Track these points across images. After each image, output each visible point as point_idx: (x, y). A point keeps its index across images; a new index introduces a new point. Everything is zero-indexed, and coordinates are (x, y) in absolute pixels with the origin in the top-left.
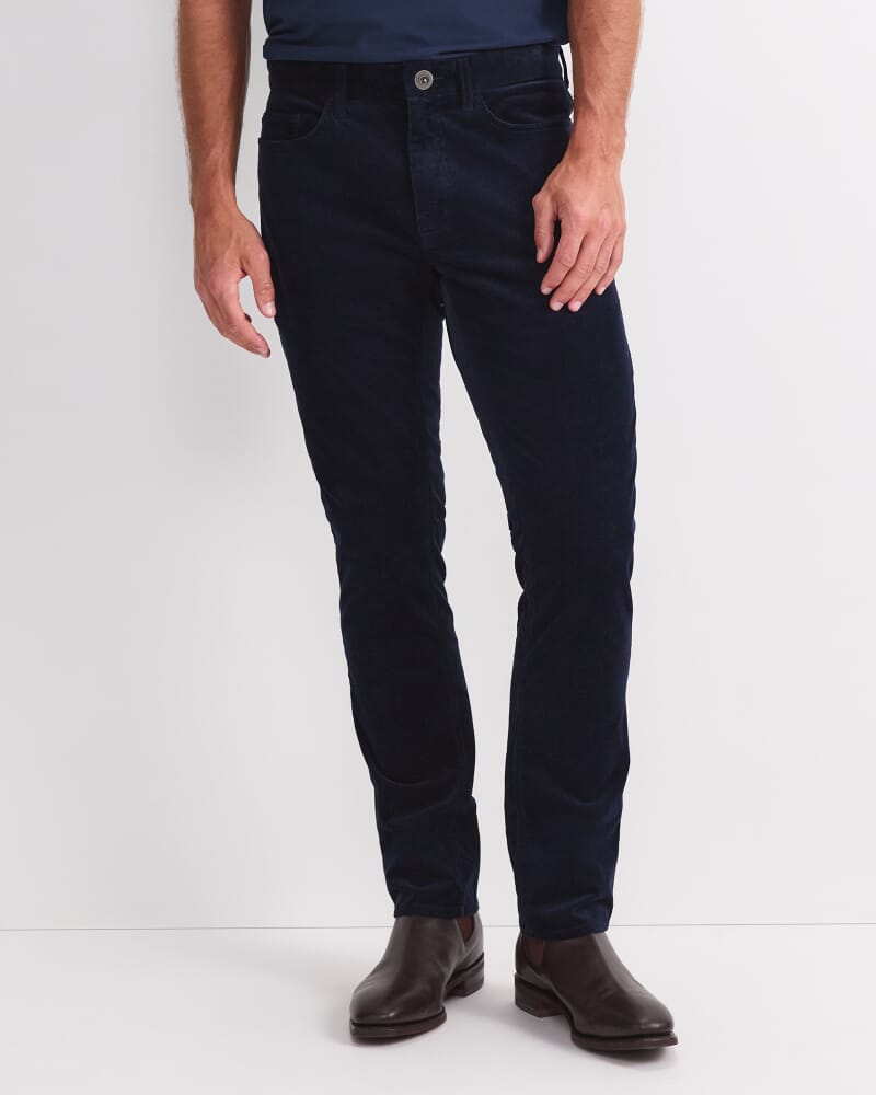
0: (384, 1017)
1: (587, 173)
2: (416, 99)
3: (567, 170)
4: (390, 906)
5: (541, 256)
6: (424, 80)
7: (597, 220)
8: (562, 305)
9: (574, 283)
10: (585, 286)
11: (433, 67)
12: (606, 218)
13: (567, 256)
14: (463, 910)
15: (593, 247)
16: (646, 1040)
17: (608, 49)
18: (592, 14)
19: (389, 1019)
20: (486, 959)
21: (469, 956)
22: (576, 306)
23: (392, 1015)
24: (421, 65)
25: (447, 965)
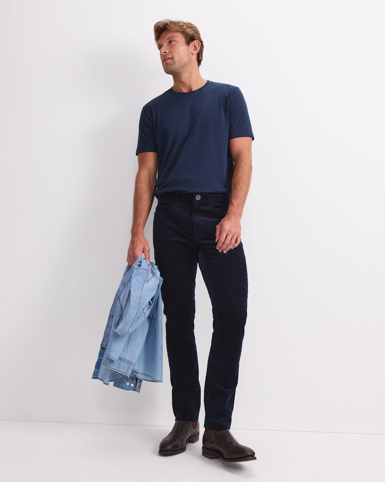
0: (167, 448)
1: (229, 219)
2: (196, 202)
3: (225, 219)
4: (175, 418)
5: (216, 240)
6: (198, 198)
7: (230, 230)
8: (221, 251)
9: (224, 247)
10: (228, 248)
11: (201, 194)
12: (233, 230)
13: (222, 239)
14: (194, 419)
15: (229, 238)
16: (248, 457)
17: (239, 190)
18: (235, 181)
19: (168, 449)
20: (200, 433)
21: (194, 433)
22: (225, 252)
23: (170, 448)
24: (198, 194)
25: (187, 434)
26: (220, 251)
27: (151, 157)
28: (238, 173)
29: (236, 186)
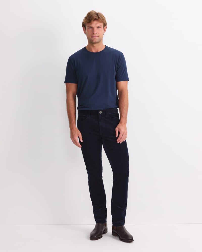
0: (94, 237)
2: (99, 115)
6: (101, 112)
16: (130, 240)
22: (121, 143)
24: (100, 110)
25: (103, 230)
26: (118, 143)
27: (73, 86)
28: (124, 100)
29: (123, 107)
